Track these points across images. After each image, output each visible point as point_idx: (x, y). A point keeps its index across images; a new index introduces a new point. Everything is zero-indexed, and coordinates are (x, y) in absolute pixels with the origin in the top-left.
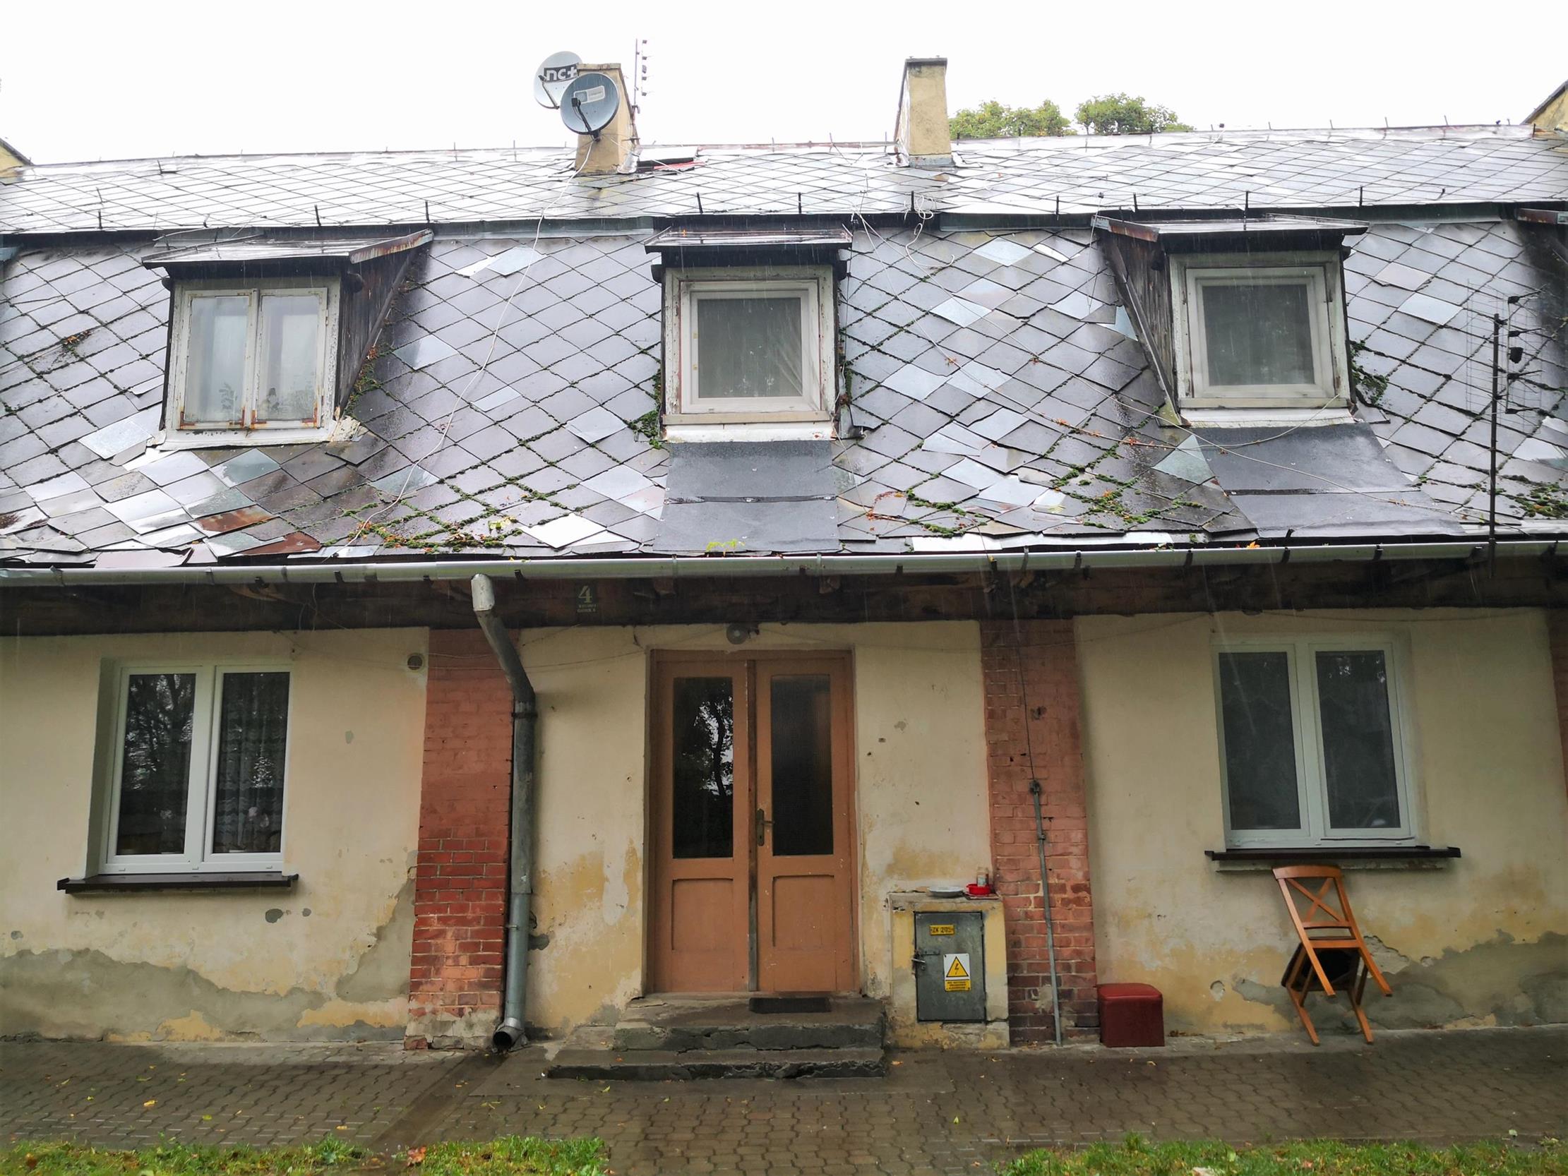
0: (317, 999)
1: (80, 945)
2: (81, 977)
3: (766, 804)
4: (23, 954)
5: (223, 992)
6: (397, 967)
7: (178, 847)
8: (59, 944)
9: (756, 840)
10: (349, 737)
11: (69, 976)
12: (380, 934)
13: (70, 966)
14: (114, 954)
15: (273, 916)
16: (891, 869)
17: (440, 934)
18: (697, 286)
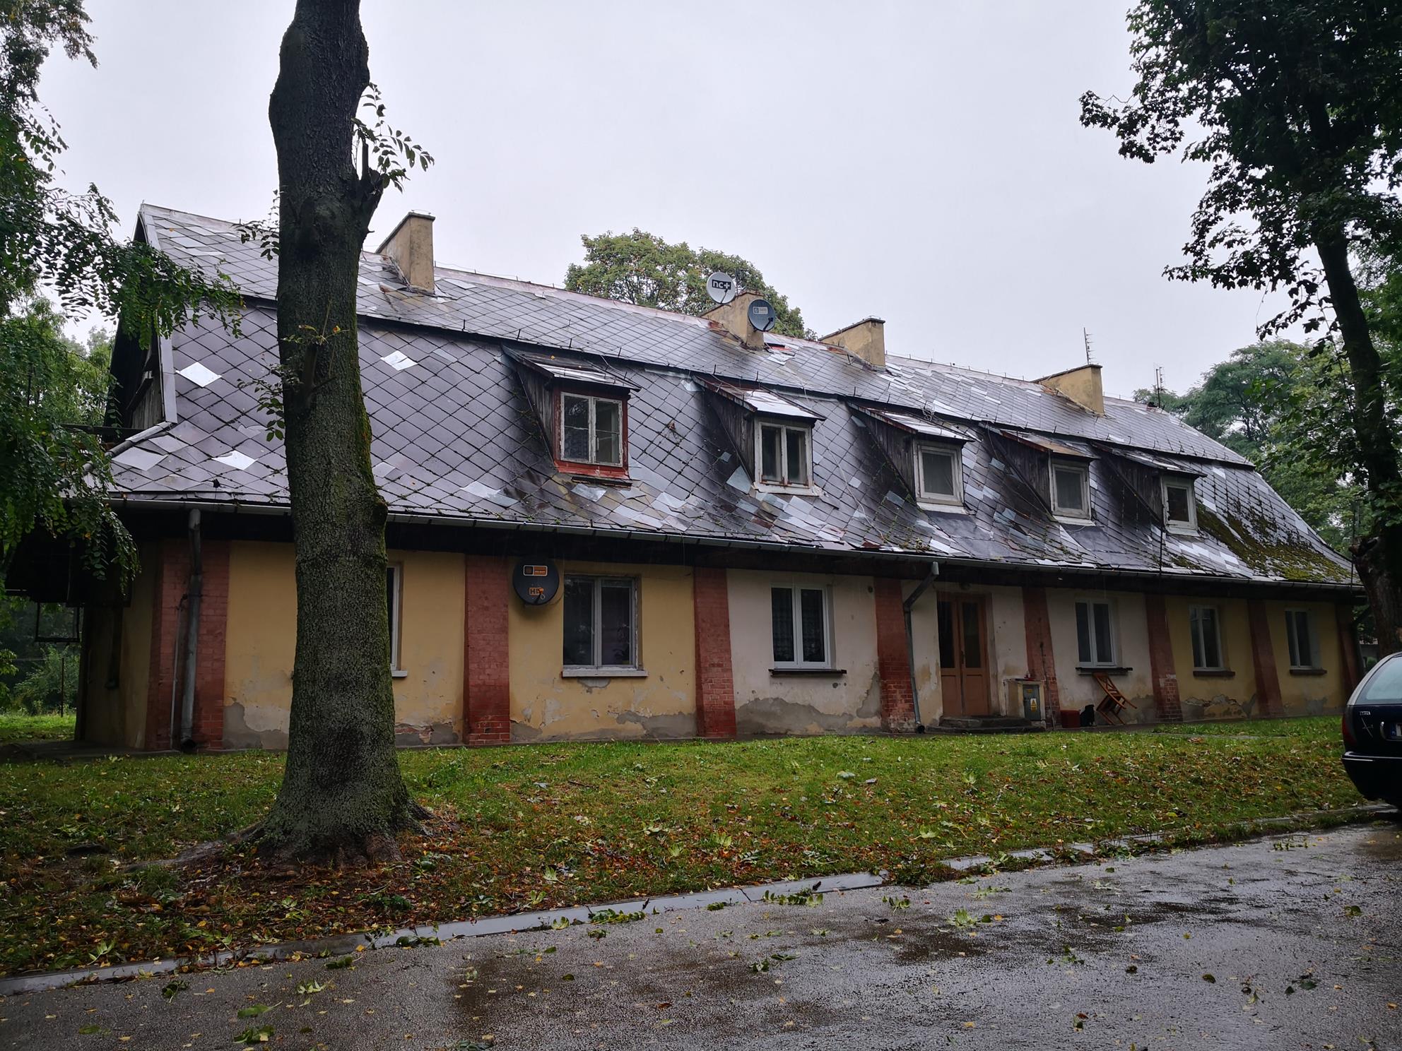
0: (851, 718)
1: (775, 696)
2: (777, 709)
3: (963, 649)
4: (757, 700)
5: (822, 714)
6: (875, 704)
7: (792, 659)
8: (768, 696)
9: (961, 662)
10: (853, 617)
11: (773, 709)
12: (868, 693)
13: (772, 705)
14: (786, 700)
15: (835, 685)
16: (1004, 672)
17: (895, 692)
18: (923, 448)
